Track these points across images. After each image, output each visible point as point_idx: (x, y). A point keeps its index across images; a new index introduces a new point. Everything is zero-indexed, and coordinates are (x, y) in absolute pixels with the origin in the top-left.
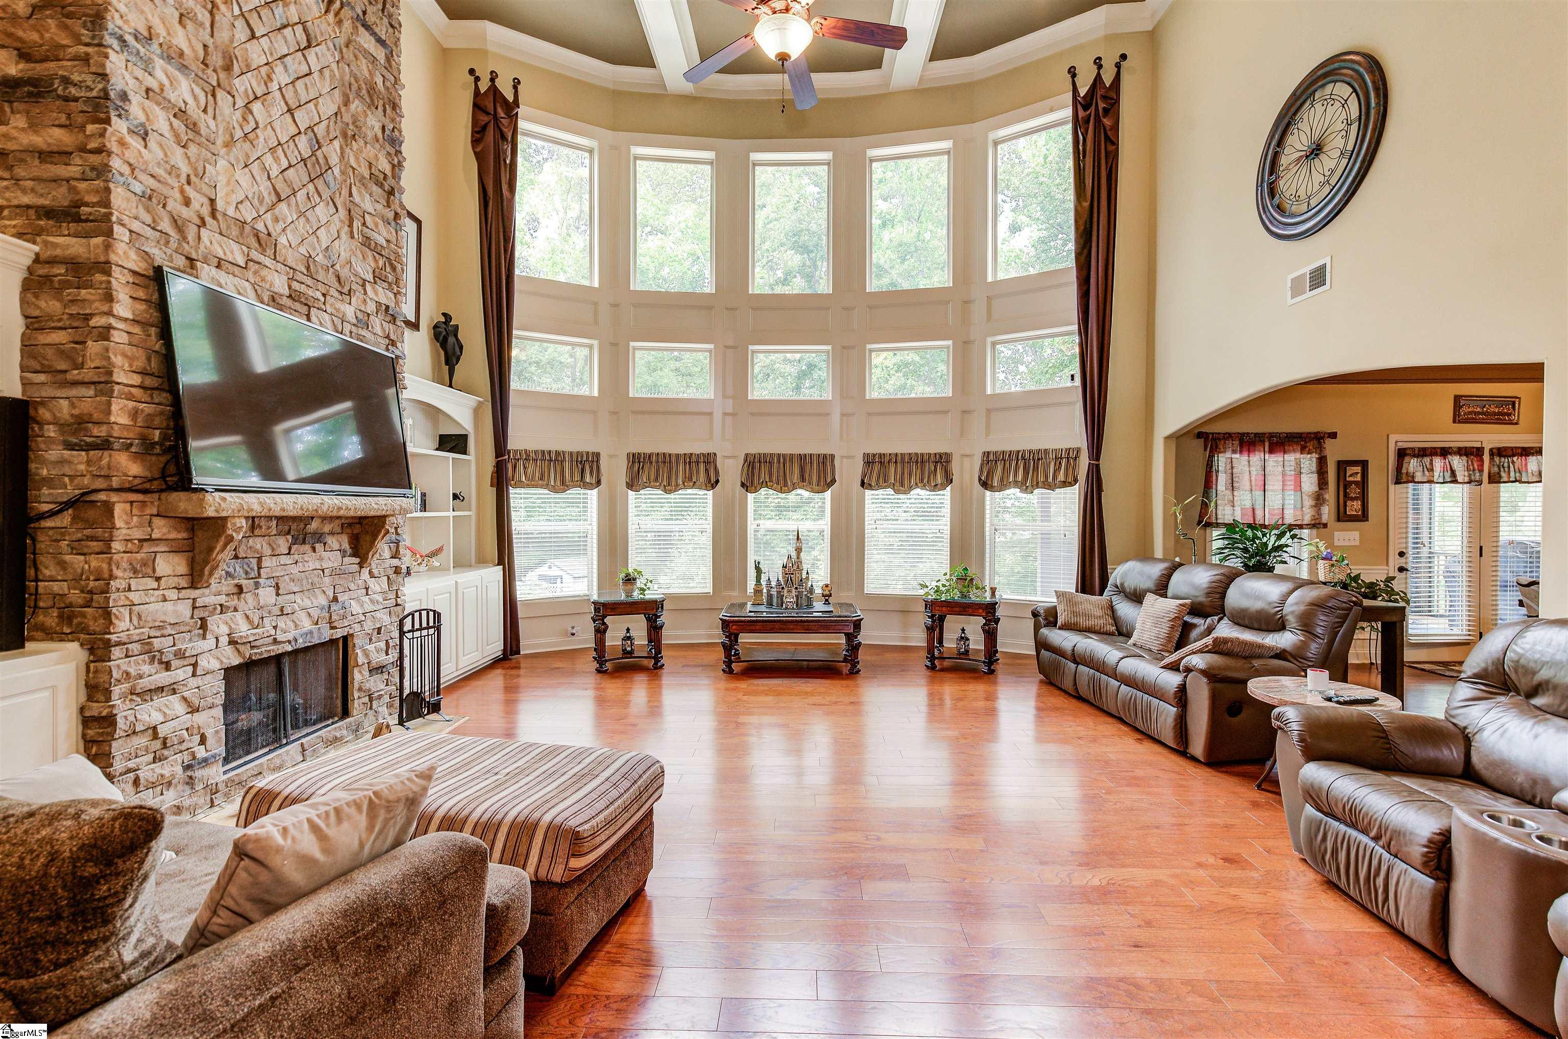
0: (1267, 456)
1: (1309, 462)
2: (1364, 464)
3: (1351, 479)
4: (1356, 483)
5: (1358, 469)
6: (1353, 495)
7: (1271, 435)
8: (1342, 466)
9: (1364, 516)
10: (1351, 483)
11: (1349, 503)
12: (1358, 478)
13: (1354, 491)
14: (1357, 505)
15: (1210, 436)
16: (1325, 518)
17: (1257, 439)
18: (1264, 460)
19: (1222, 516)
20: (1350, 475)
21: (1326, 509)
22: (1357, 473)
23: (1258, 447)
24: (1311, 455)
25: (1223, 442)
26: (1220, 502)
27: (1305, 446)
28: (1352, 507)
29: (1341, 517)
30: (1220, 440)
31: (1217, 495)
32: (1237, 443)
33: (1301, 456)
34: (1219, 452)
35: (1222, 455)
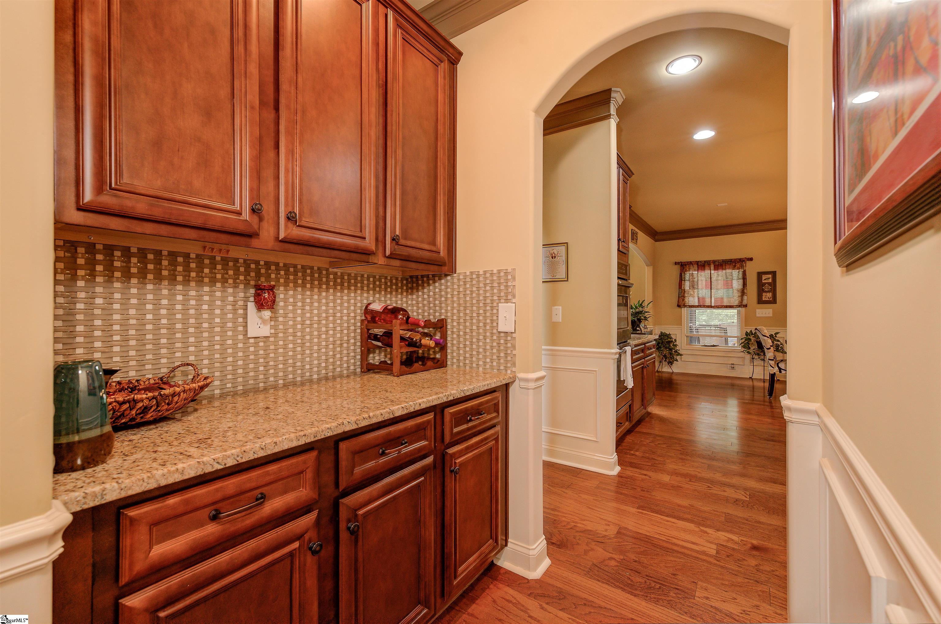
0: (713, 272)
1: (736, 274)
2: (773, 273)
3: (766, 281)
4: (768, 283)
5: (770, 276)
6: (766, 290)
7: (714, 262)
8: (760, 275)
9: (774, 301)
10: (765, 283)
11: (764, 294)
12: (770, 281)
13: (767, 288)
14: (769, 295)
15: (680, 263)
16: (745, 302)
17: (706, 264)
18: (711, 273)
19: (687, 302)
20: (765, 280)
21: (745, 298)
22: (769, 278)
23: (707, 267)
24: (738, 270)
25: (687, 266)
26: (686, 295)
27: (735, 266)
28: (767, 296)
29: (760, 301)
30: (686, 265)
31: (685, 292)
32: (696, 266)
33: (733, 271)
34: (686, 271)
35: (688, 272)
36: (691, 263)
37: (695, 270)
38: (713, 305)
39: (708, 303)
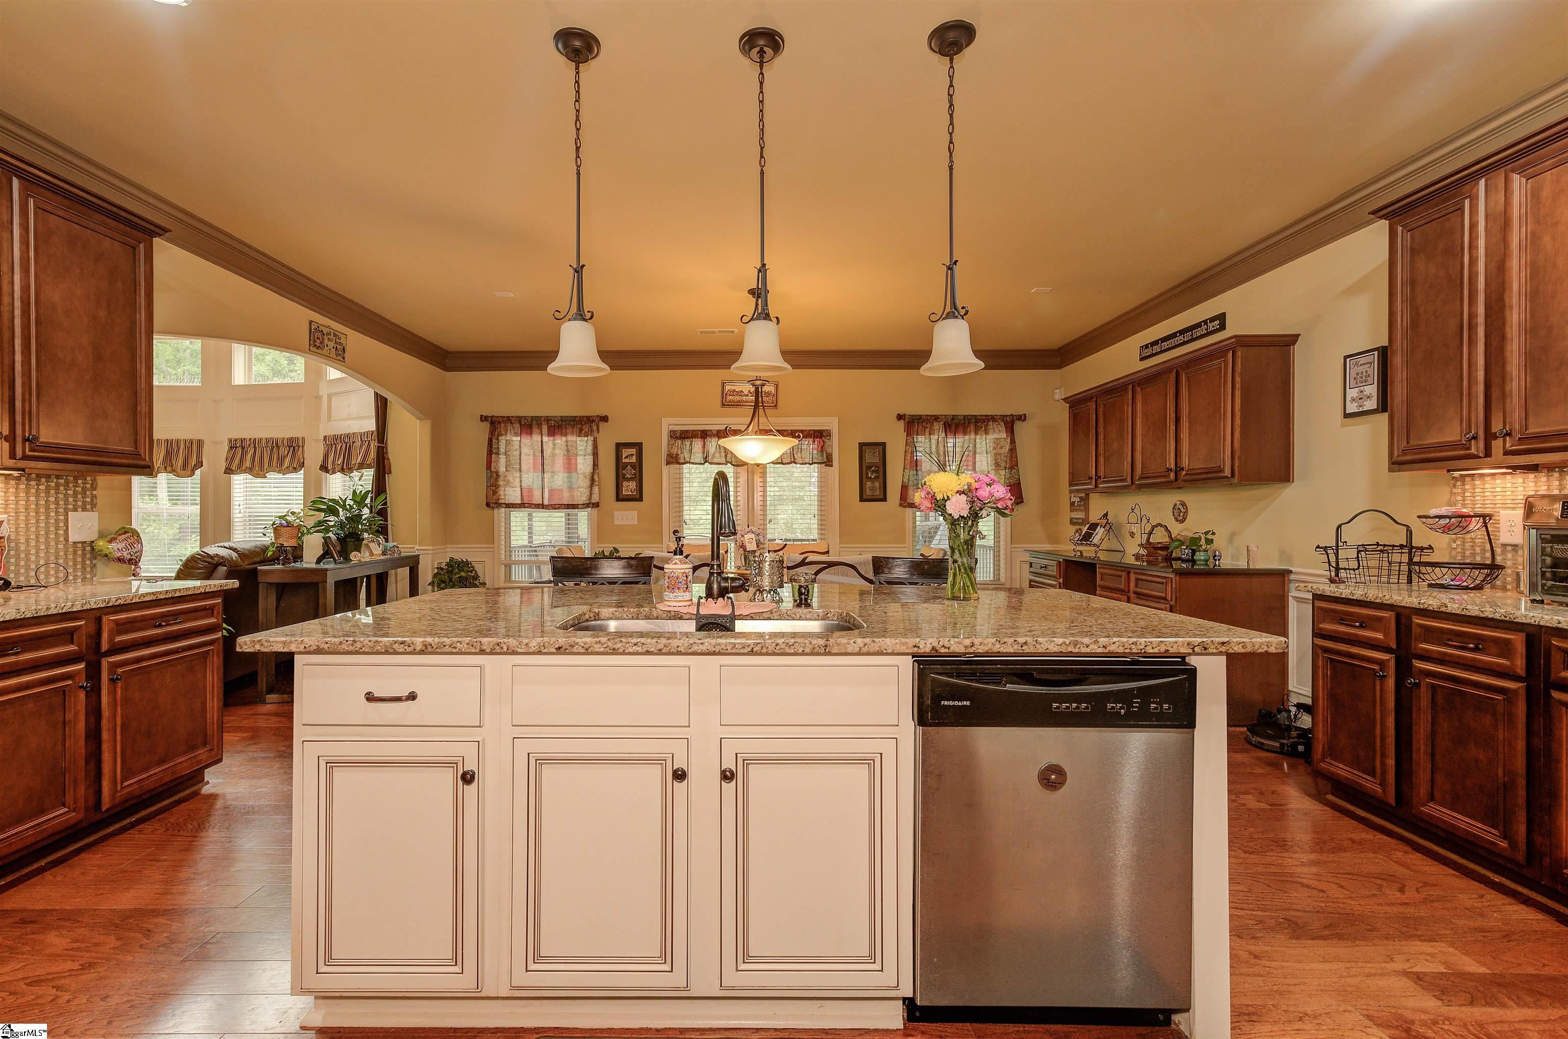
0: (545, 439)
1: (583, 444)
2: (639, 446)
3: (627, 460)
4: (632, 464)
5: (633, 451)
6: (628, 476)
7: (548, 419)
8: (619, 446)
9: (639, 497)
10: (627, 464)
11: (625, 484)
12: (634, 460)
13: (629, 472)
14: (632, 485)
15: (490, 419)
16: (595, 498)
17: (534, 423)
18: (542, 442)
19: (503, 497)
20: (626, 457)
21: (596, 489)
22: (632, 455)
23: (535, 430)
24: (586, 438)
25: (503, 425)
26: (501, 483)
27: (581, 430)
28: (629, 487)
29: (619, 498)
30: (500, 423)
31: (498, 476)
32: (517, 426)
33: (579, 439)
34: (500, 435)
35: (503, 437)
36: (508, 420)
37: (516, 434)
38: (546, 502)
39: (537, 500)
